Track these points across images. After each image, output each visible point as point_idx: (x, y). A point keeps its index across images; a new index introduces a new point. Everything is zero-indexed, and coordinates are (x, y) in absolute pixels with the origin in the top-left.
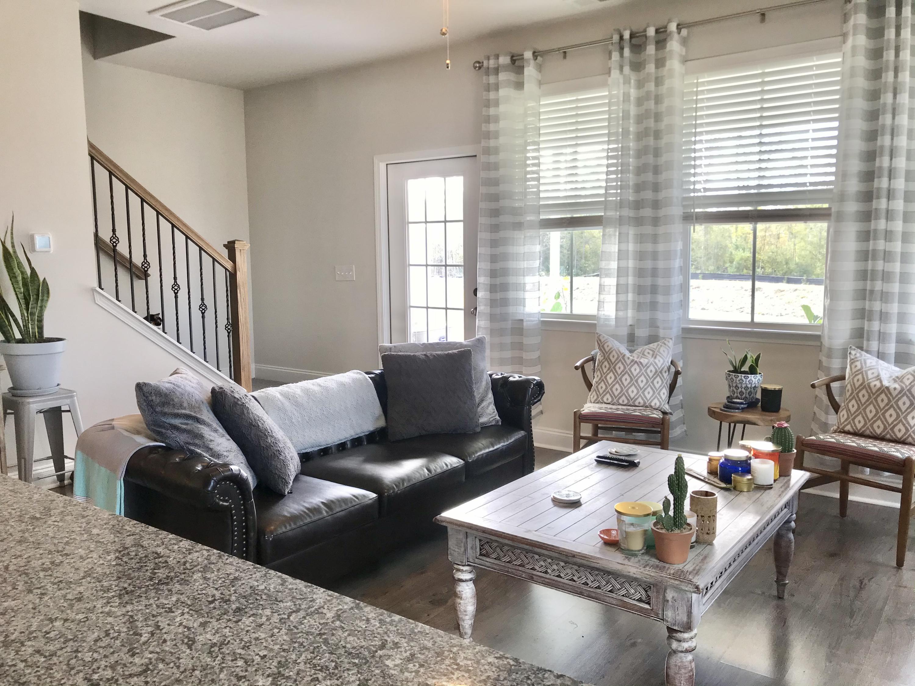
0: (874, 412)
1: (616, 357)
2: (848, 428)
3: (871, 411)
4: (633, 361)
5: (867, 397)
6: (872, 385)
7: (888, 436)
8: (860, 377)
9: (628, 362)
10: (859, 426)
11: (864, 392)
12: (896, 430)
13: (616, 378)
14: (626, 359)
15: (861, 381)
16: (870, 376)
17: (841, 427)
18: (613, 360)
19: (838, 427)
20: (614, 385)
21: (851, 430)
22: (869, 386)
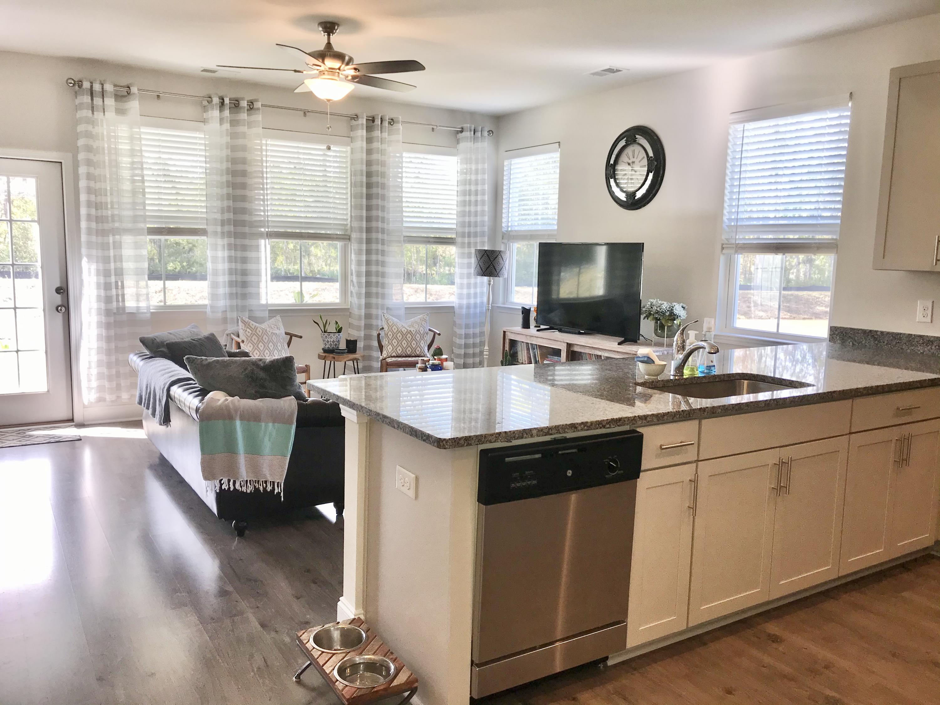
0: (406, 344)
1: (261, 331)
2: (394, 354)
3: (405, 344)
4: (272, 333)
5: (401, 337)
6: (403, 330)
7: (413, 355)
8: (395, 327)
9: (270, 334)
10: (399, 352)
11: (399, 334)
12: (417, 351)
13: (265, 346)
14: (268, 332)
15: (396, 329)
16: (400, 326)
17: (389, 355)
18: (260, 334)
19: (388, 355)
20: (265, 351)
21: (395, 355)
22: (402, 332)
